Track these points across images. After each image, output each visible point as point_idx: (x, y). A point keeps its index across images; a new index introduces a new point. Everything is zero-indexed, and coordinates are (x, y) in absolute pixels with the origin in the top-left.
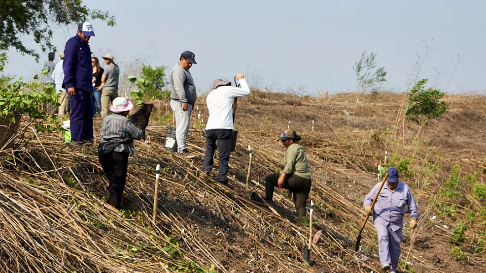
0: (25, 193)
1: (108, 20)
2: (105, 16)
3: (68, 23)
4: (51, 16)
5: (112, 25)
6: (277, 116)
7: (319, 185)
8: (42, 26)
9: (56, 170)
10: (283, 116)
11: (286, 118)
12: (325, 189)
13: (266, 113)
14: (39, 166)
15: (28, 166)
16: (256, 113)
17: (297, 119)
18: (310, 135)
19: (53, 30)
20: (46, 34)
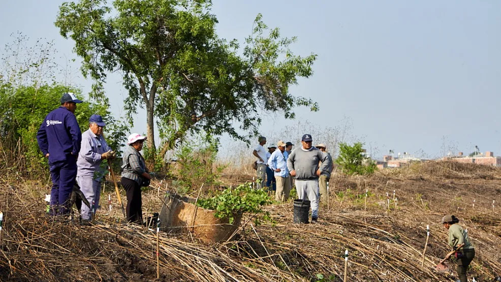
0: (246, 274)
1: (312, 106)
2: (308, 103)
3: (275, 110)
4: (260, 103)
5: (316, 111)
6: (469, 190)
7: (490, 261)
8: (252, 115)
9: (269, 256)
10: (475, 191)
11: (477, 192)
12: (496, 265)
13: (458, 187)
14: (256, 254)
15: (248, 253)
16: (449, 187)
17: (488, 193)
18: (489, 215)
19: (262, 117)
20: (255, 122)
